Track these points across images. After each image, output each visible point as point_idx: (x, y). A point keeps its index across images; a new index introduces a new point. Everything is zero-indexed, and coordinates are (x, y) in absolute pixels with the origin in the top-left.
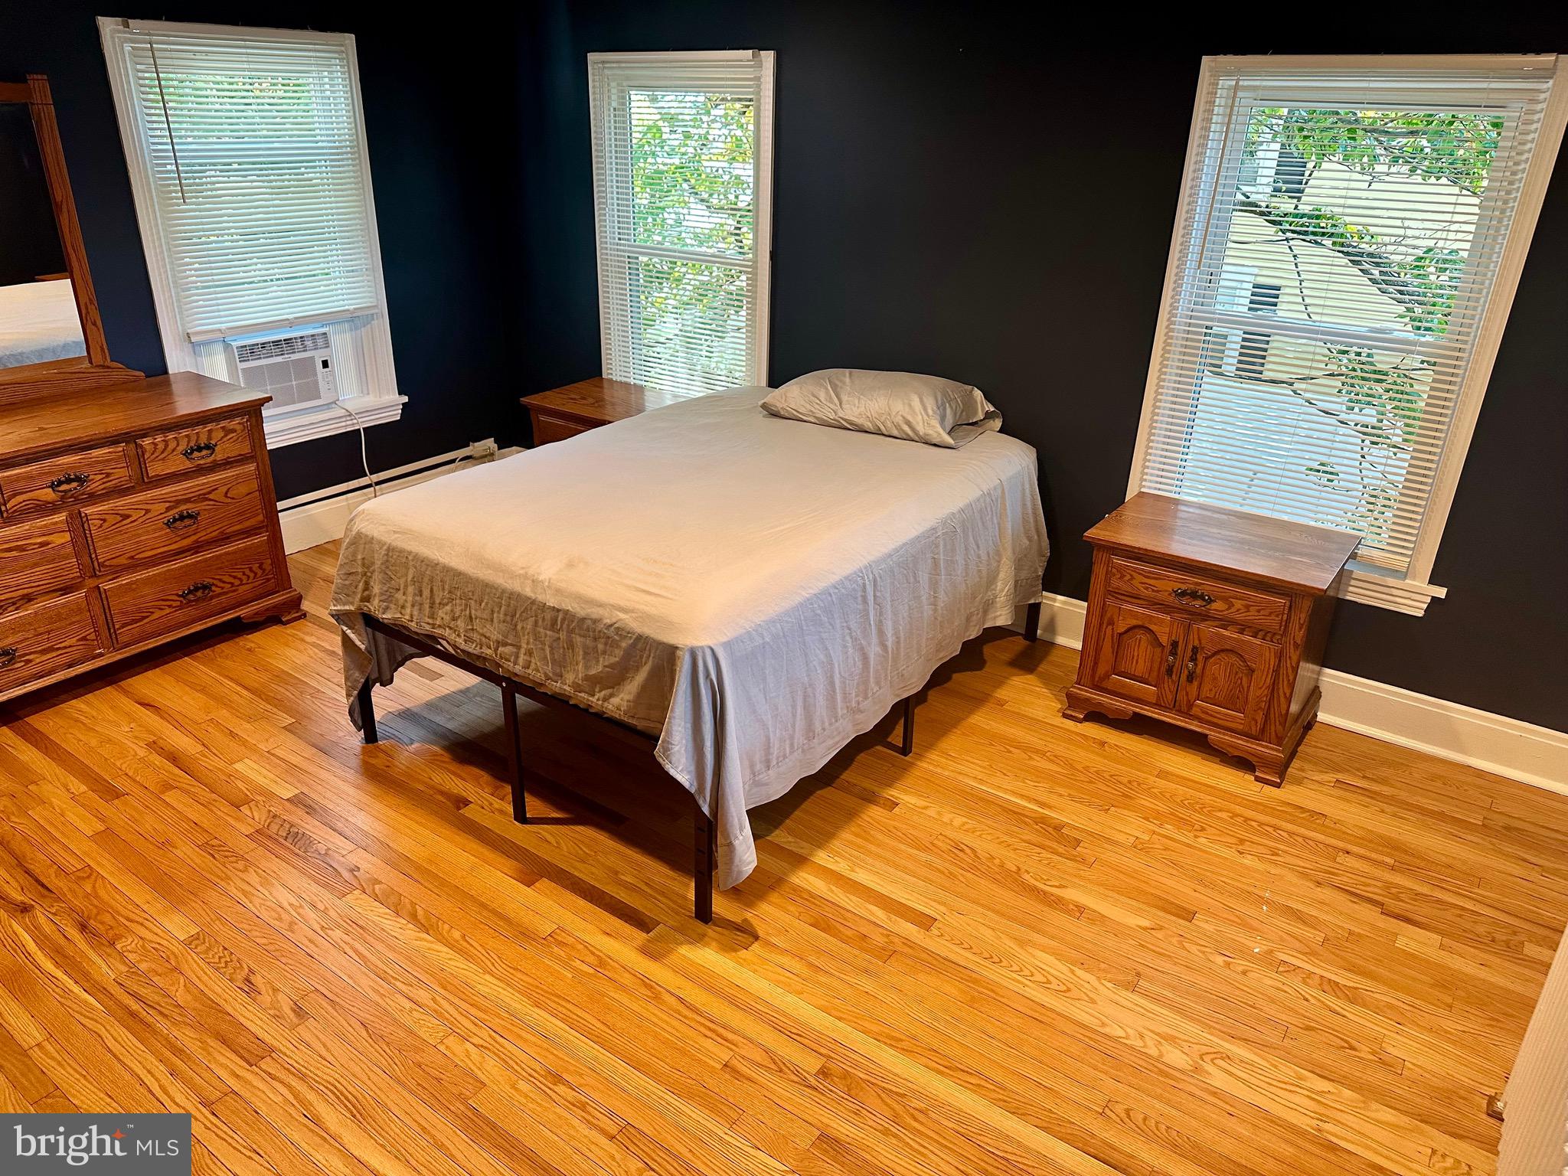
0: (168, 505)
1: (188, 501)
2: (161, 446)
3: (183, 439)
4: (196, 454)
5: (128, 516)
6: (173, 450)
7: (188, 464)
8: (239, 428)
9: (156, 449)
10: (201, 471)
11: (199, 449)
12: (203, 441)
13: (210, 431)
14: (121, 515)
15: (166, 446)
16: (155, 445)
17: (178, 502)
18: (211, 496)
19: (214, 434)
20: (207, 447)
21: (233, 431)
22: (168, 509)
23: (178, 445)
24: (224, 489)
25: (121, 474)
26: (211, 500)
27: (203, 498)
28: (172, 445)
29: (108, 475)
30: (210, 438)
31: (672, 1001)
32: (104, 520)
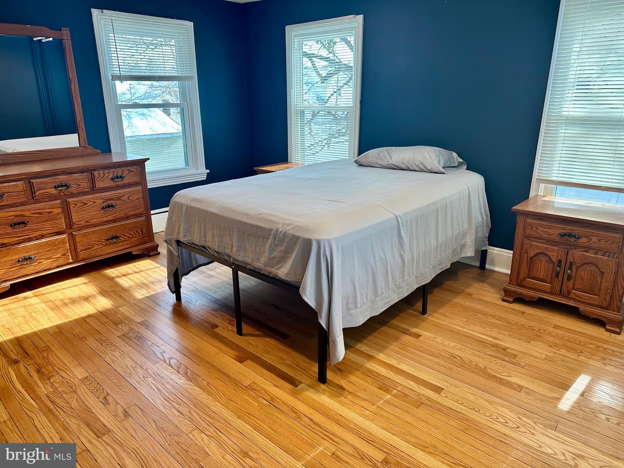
0: (103, 200)
1: (112, 199)
2: (102, 175)
3: (111, 173)
4: (116, 180)
5: (86, 204)
6: (107, 177)
7: (112, 184)
8: (135, 170)
9: (99, 176)
10: (118, 187)
11: (118, 178)
12: (119, 174)
13: (123, 171)
14: (83, 203)
15: (104, 175)
16: (100, 174)
17: (108, 200)
18: (121, 198)
19: (124, 172)
20: (121, 177)
21: (132, 171)
22: (103, 202)
23: (109, 175)
24: (128, 196)
25: (85, 185)
26: (122, 200)
27: (118, 199)
28: (106, 175)
29: (79, 185)
30: (122, 174)
31: (306, 420)
32: (76, 205)
